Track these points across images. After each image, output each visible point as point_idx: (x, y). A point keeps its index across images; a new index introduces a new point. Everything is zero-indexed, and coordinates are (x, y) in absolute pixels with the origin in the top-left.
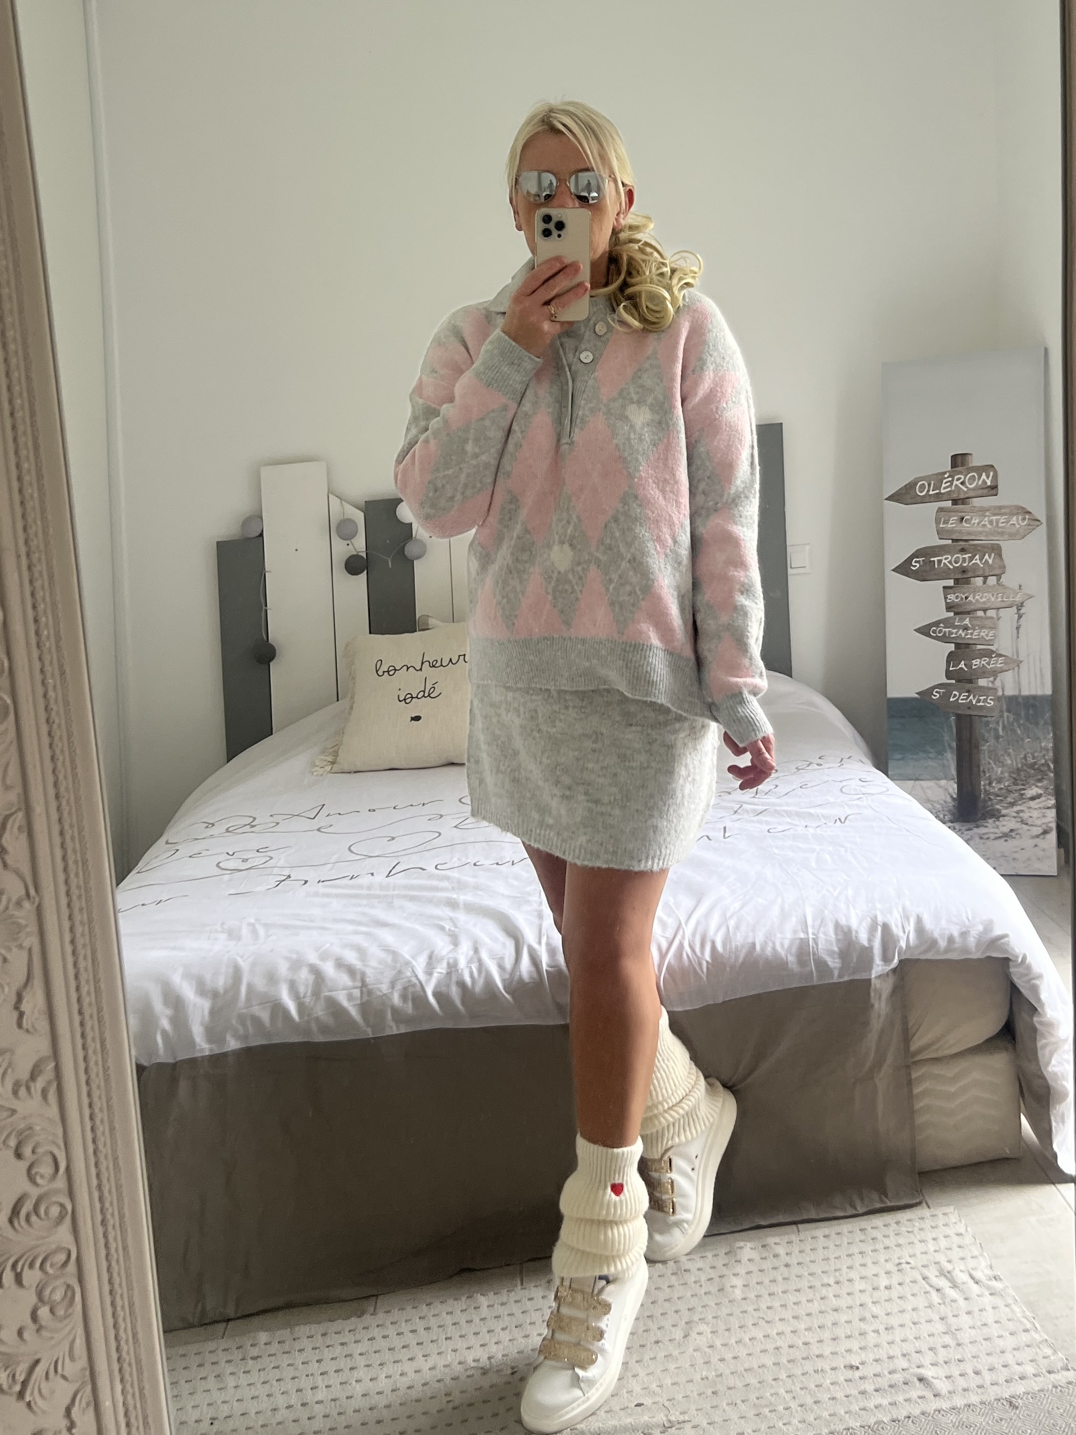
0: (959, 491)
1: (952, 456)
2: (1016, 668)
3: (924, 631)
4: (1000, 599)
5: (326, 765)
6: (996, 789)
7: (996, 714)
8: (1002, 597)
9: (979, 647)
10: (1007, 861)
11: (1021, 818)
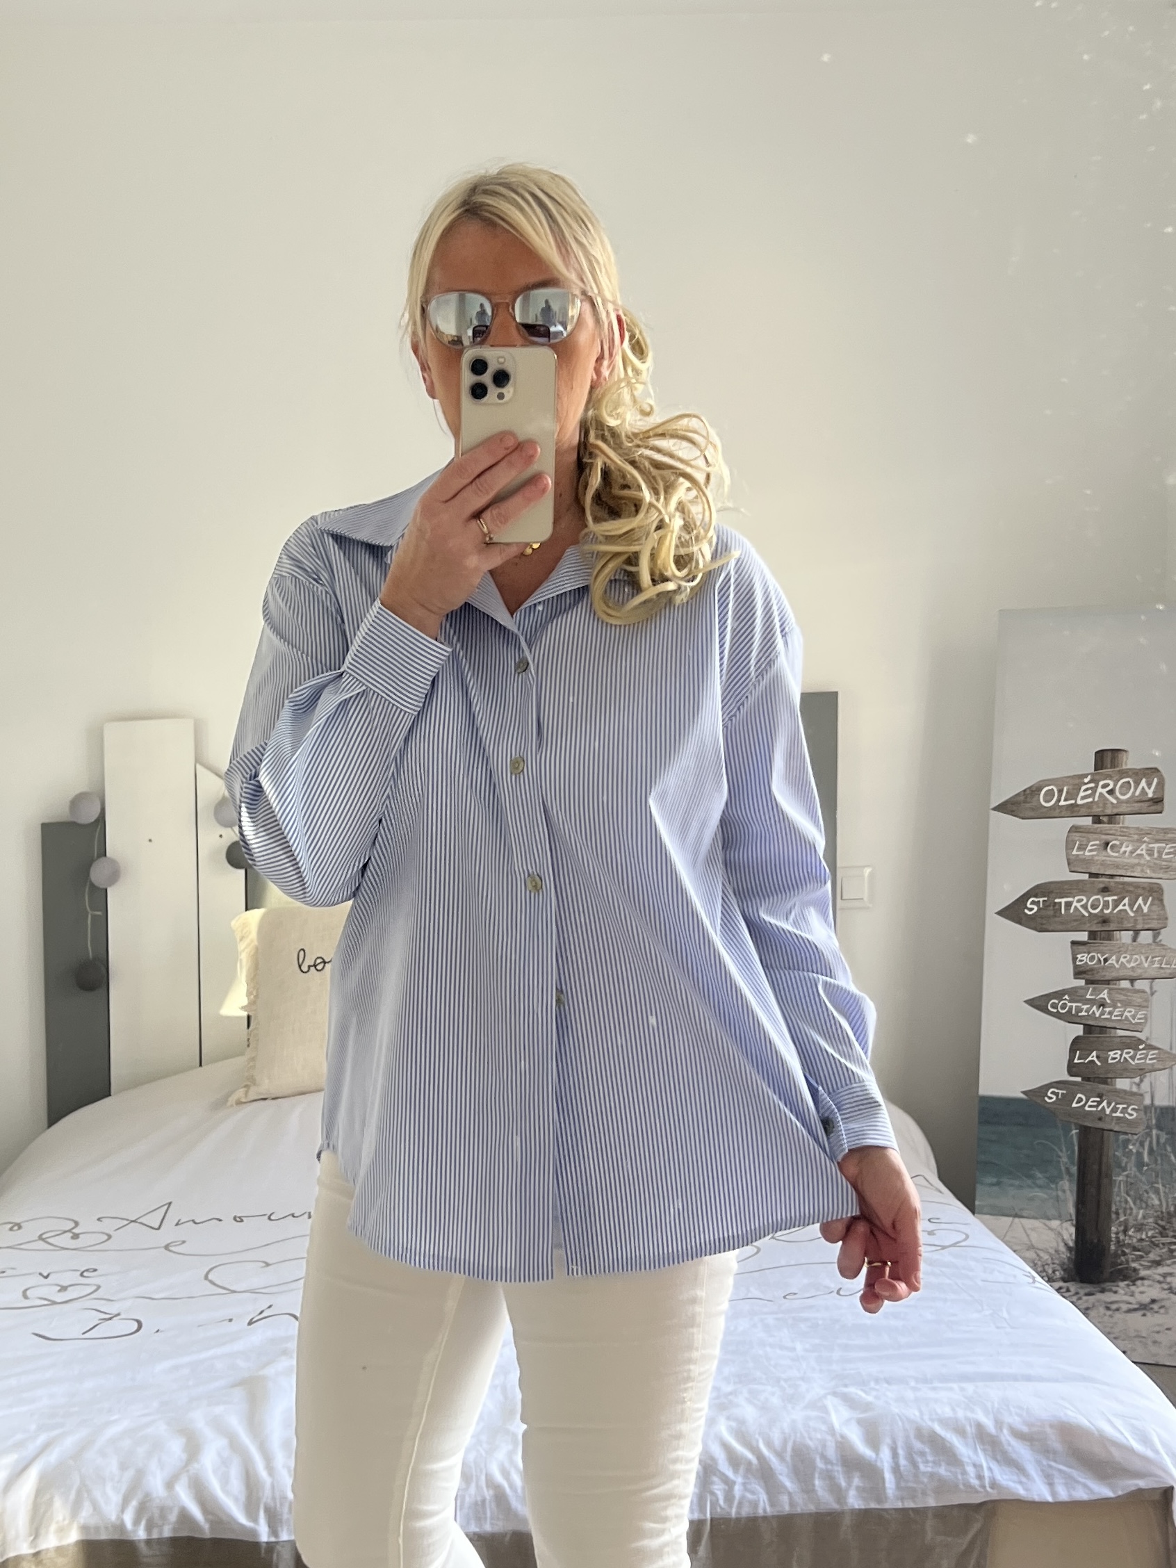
0: (1105, 804)
1: (1096, 753)
3: (1039, 1003)
4: (1156, 965)
6: (1135, 1240)
7: (1141, 1129)
8: (1161, 962)
9: (1120, 1033)
10: (1145, 1345)
11: (1169, 1283)
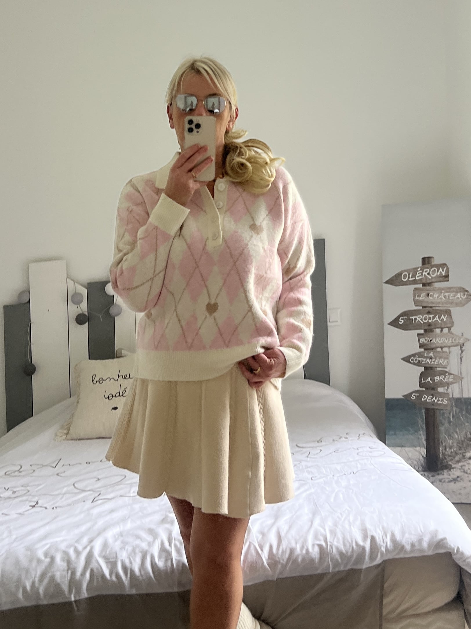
0: (426, 279)
1: (422, 258)
2: (460, 381)
3: (407, 359)
5: (63, 436)
6: (449, 453)
7: (449, 408)
8: (452, 340)
9: (438, 369)
10: (456, 495)
11: (463, 469)
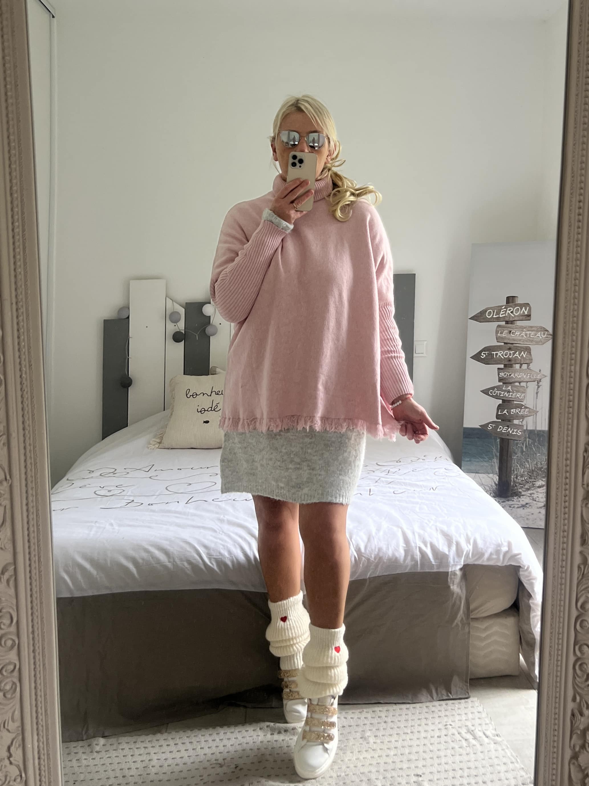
0: (510, 317)
1: (507, 297)
2: (535, 415)
3: (486, 392)
4: (528, 377)
5: (156, 444)
6: (520, 481)
7: (522, 439)
8: (530, 376)
9: (515, 402)
10: (524, 520)
11: (532, 497)
